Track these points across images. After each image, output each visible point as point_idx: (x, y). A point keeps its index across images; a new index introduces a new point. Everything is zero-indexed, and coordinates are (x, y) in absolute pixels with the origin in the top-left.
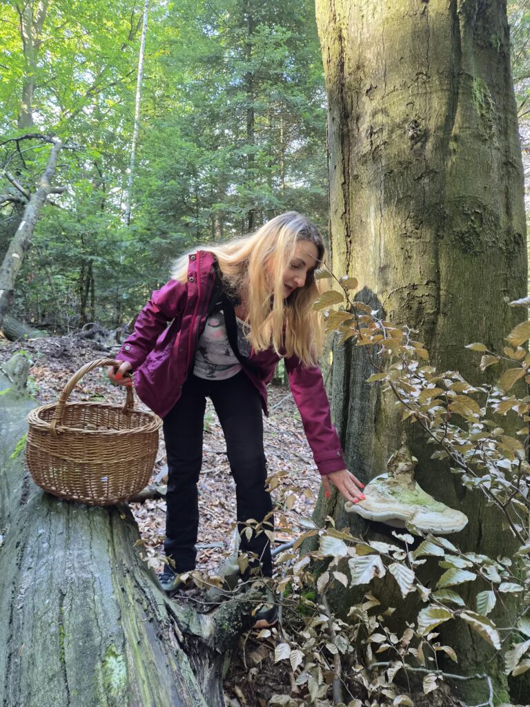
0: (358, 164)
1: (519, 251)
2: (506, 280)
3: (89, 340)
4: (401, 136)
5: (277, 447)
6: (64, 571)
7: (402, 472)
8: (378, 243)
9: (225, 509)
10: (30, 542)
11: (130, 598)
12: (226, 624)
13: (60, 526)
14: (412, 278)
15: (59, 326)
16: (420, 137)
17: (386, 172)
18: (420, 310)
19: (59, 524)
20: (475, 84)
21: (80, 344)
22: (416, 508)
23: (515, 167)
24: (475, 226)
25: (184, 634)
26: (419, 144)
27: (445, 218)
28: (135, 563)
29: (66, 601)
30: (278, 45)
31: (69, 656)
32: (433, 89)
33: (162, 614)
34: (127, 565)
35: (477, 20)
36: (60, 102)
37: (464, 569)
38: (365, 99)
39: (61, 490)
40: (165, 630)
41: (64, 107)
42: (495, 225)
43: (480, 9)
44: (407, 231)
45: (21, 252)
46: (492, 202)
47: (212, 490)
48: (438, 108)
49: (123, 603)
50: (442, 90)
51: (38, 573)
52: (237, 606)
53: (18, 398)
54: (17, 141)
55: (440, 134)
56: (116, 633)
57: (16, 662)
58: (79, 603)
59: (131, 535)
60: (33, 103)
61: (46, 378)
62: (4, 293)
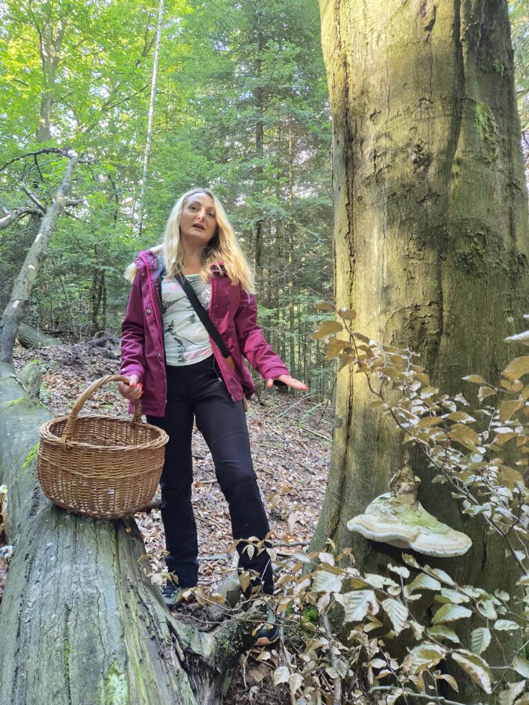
0: (361, 186)
1: (524, 272)
2: (510, 300)
3: (100, 348)
4: (404, 160)
6: (71, 586)
7: (405, 492)
8: (381, 263)
10: (39, 555)
11: (134, 614)
12: (227, 643)
13: (68, 539)
14: (415, 298)
15: (72, 333)
16: (424, 161)
17: (389, 195)
18: (423, 330)
19: (67, 537)
20: (478, 109)
21: (91, 351)
22: (419, 529)
23: (519, 189)
24: (479, 248)
25: (185, 653)
26: (422, 168)
27: (447, 240)
28: (138, 578)
29: (72, 615)
30: (287, 61)
31: (73, 672)
32: (436, 115)
33: (164, 632)
34: (131, 580)
35: (481, 46)
36: (77, 116)
37: (460, 605)
38: (369, 123)
39: (68, 504)
40: (166, 648)
41: (80, 121)
42: (499, 247)
43: (483, 35)
44: (410, 252)
45: (37, 264)
46: (496, 224)
47: (217, 500)
48: (440, 133)
49: (126, 620)
50: (445, 115)
51: (46, 587)
52: (238, 625)
53: (30, 407)
54: (35, 154)
55: (443, 158)
56: (118, 650)
57: (22, 677)
58: (84, 618)
59: (136, 549)
60: (51, 117)
61: (58, 386)
62: (20, 303)
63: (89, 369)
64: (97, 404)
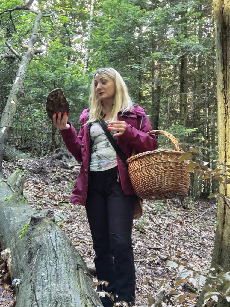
3: (59, 161)
5: (198, 248)
6: (57, 293)
9: (152, 287)
10: (38, 279)
13: (53, 272)
15: (36, 149)
21: (52, 164)
29: (59, 305)
34: (88, 294)
45: (16, 100)
47: (143, 273)
53: (18, 201)
54: (10, 12)
61: (30, 188)
62: (6, 129)
63: (51, 177)
64: (58, 203)
